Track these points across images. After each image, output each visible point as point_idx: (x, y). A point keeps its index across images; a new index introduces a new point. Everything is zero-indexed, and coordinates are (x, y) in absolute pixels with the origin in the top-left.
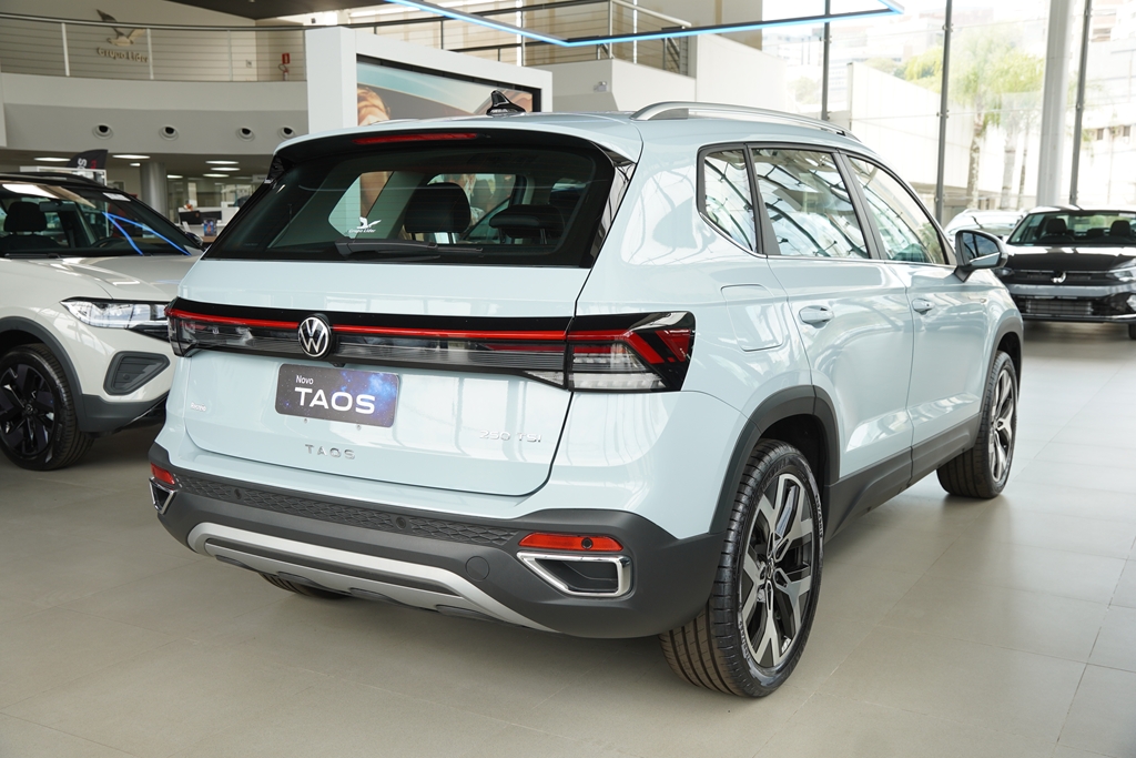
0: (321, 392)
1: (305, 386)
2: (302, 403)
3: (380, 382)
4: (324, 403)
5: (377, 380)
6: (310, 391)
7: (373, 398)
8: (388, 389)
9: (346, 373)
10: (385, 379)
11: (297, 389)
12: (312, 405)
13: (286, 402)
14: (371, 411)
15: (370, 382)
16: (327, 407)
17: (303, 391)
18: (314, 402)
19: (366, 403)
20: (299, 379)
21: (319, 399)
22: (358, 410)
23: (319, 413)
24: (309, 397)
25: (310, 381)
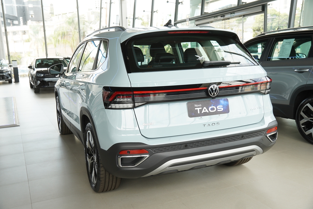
0: (205, 108)
1: (199, 107)
2: (199, 113)
3: (223, 101)
4: (207, 111)
5: (222, 101)
6: (201, 108)
7: (222, 106)
8: (226, 102)
9: (212, 101)
10: (224, 100)
11: (196, 109)
12: (202, 112)
13: (192, 114)
14: (222, 110)
15: (220, 102)
16: (208, 112)
17: (198, 109)
18: (203, 111)
19: (220, 108)
20: (196, 106)
21: (205, 110)
22: (218, 110)
23: (206, 114)
24: (201, 111)
25: (200, 105)
